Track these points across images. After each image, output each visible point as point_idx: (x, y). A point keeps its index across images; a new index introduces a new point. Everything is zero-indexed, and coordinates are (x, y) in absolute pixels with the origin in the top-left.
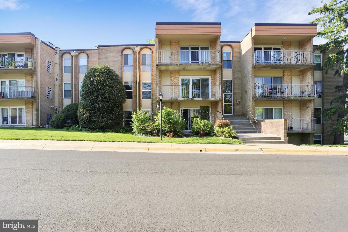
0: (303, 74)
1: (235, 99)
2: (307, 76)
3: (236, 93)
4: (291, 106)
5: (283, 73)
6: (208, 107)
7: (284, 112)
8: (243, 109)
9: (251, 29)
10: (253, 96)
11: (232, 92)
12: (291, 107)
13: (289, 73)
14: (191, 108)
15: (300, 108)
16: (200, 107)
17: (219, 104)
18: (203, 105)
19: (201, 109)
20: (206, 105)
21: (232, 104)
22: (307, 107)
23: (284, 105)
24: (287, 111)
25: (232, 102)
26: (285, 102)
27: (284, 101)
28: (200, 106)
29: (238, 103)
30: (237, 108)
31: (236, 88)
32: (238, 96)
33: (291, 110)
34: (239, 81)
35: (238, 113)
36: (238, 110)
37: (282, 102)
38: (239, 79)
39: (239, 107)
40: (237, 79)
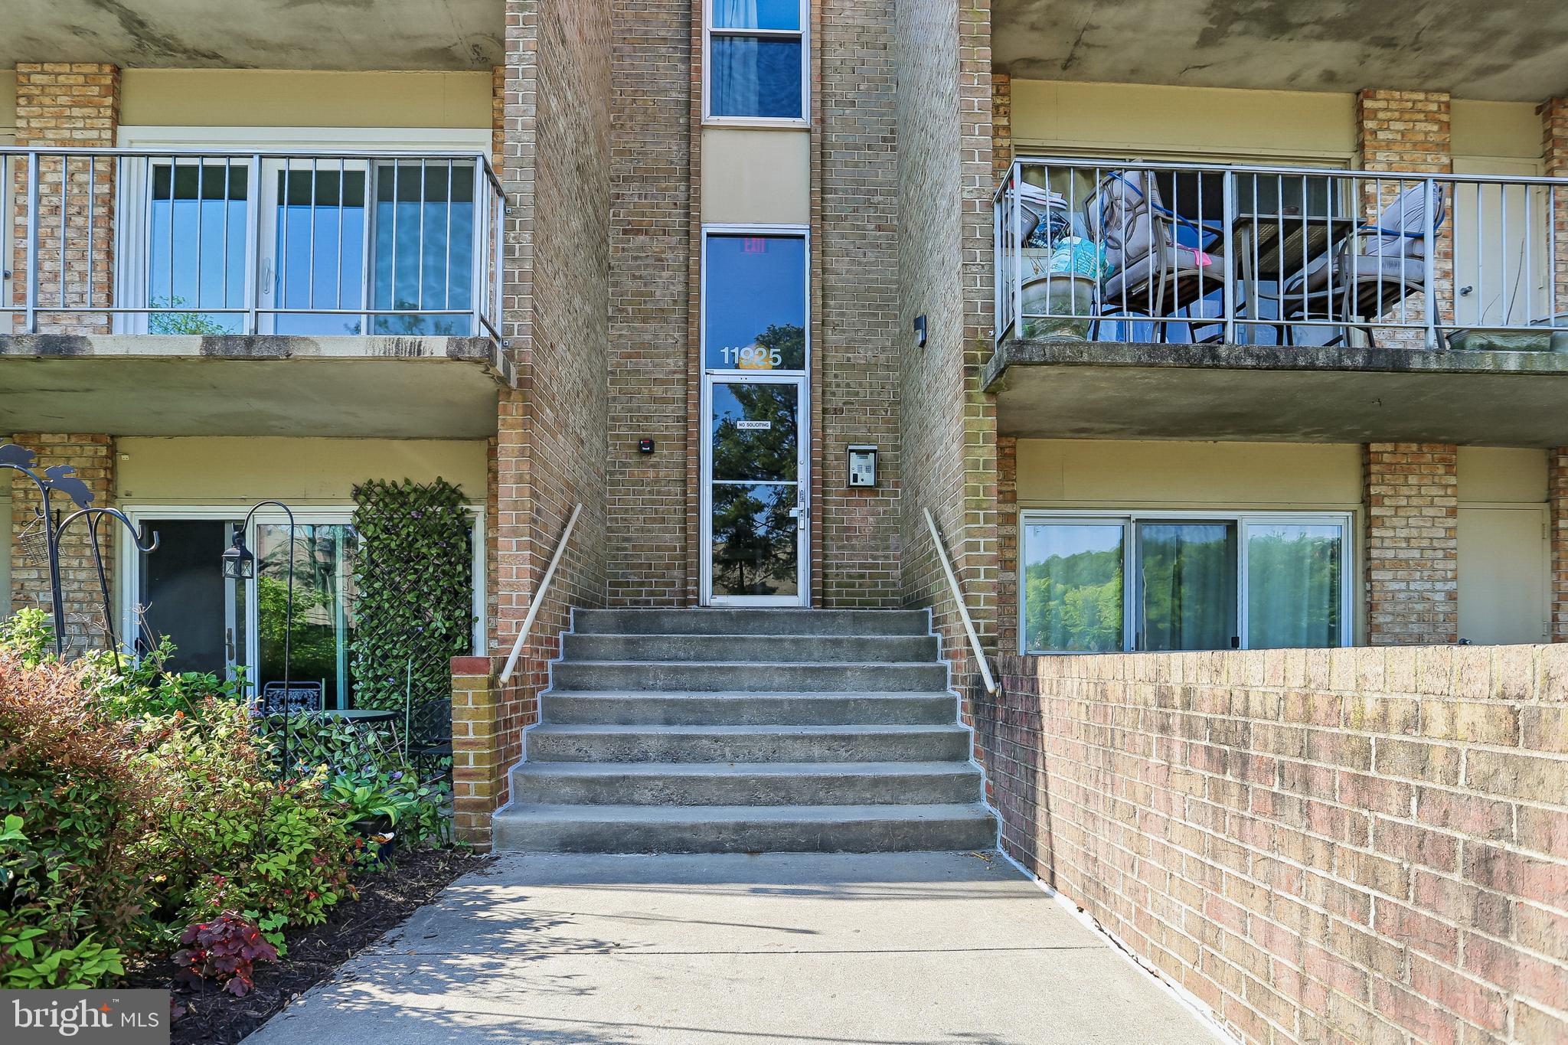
1: (831, 431)
3: (840, 367)
4: (1452, 502)
5: (1360, 113)
6: (448, 497)
7: (1368, 572)
8: (907, 543)
10: (969, 333)
11: (797, 364)
12: (1452, 512)
13: (1429, 117)
15: (1554, 530)
16: (359, 494)
18: (392, 475)
19: (362, 521)
21: (802, 484)
24: (1398, 564)
25: (803, 470)
26: (1374, 447)
27: (1366, 446)
28: (361, 482)
29: (855, 480)
30: (848, 529)
31: (843, 314)
32: (863, 403)
33: (1452, 543)
34: (879, 246)
35: (860, 585)
36: (863, 548)
37: (1350, 451)
38: (879, 228)
39: (871, 519)
40: (858, 227)
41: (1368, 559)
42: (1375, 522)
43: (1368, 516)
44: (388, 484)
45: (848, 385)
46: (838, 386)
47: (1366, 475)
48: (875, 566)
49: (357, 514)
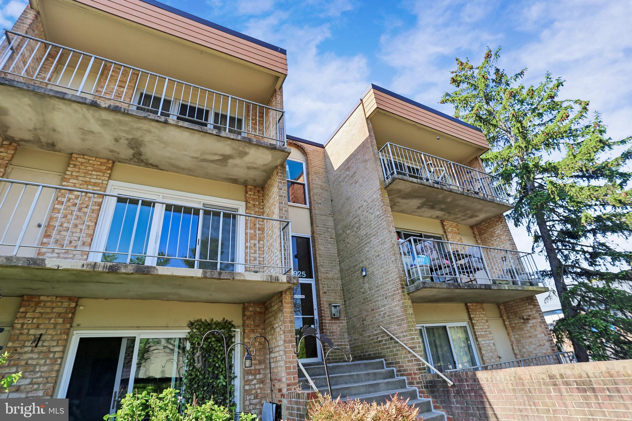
0: (481, 234)
1: (324, 299)
2: (496, 235)
3: (325, 278)
4: (486, 318)
5: (443, 225)
6: (227, 326)
7: (476, 339)
8: (356, 336)
9: (361, 100)
10: (400, 277)
11: (311, 277)
12: (487, 321)
13: (455, 227)
14: (138, 328)
15: (505, 325)
16: (191, 325)
17: (280, 310)
18: (205, 317)
19: (191, 338)
20: (218, 318)
21: (316, 317)
22: (525, 317)
23: (469, 315)
24: (482, 336)
25: (316, 312)
26: (468, 304)
27: (466, 305)
28: (192, 320)
29: (334, 315)
30: (332, 332)
31: (324, 262)
32: (332, 290)
33: (489, 330)
34: (331, 243)
35: (338, 352)
36: (338, 339)
37: (462, 305)
38: (331, 238)
39: (339, 328)
40: (325, 237)
41: (475, 335)
42: (474, 325)
43: (472, 323)
44: (203, 320)
45: (328, 284)
46: (325, 284)
47: (468, 312)
48: (341, 345)
49: (189, 333)
